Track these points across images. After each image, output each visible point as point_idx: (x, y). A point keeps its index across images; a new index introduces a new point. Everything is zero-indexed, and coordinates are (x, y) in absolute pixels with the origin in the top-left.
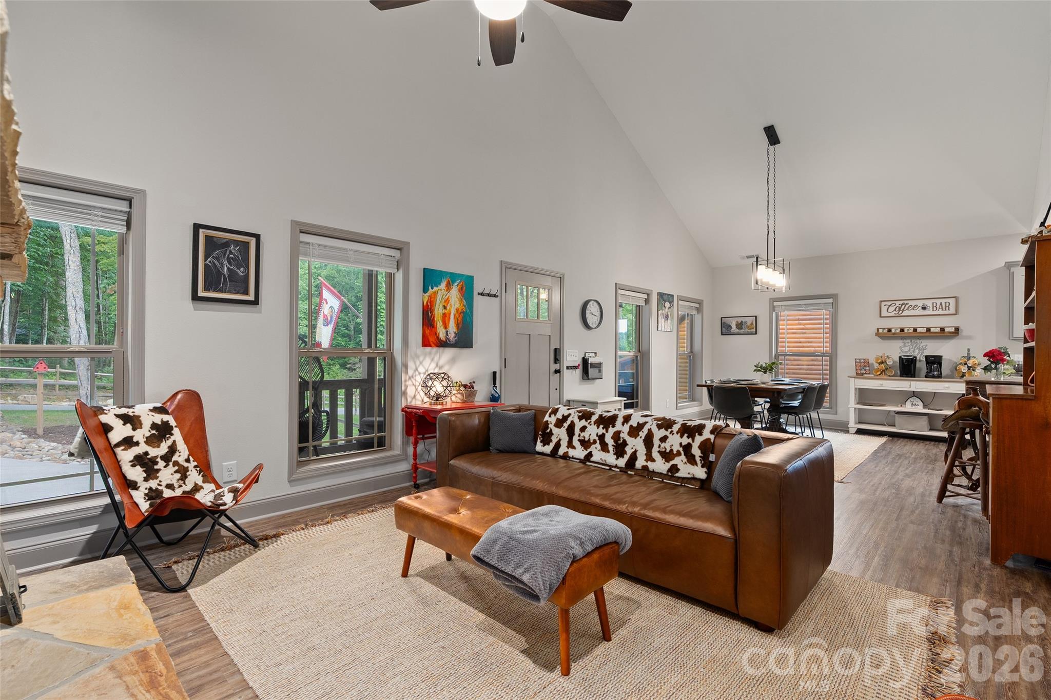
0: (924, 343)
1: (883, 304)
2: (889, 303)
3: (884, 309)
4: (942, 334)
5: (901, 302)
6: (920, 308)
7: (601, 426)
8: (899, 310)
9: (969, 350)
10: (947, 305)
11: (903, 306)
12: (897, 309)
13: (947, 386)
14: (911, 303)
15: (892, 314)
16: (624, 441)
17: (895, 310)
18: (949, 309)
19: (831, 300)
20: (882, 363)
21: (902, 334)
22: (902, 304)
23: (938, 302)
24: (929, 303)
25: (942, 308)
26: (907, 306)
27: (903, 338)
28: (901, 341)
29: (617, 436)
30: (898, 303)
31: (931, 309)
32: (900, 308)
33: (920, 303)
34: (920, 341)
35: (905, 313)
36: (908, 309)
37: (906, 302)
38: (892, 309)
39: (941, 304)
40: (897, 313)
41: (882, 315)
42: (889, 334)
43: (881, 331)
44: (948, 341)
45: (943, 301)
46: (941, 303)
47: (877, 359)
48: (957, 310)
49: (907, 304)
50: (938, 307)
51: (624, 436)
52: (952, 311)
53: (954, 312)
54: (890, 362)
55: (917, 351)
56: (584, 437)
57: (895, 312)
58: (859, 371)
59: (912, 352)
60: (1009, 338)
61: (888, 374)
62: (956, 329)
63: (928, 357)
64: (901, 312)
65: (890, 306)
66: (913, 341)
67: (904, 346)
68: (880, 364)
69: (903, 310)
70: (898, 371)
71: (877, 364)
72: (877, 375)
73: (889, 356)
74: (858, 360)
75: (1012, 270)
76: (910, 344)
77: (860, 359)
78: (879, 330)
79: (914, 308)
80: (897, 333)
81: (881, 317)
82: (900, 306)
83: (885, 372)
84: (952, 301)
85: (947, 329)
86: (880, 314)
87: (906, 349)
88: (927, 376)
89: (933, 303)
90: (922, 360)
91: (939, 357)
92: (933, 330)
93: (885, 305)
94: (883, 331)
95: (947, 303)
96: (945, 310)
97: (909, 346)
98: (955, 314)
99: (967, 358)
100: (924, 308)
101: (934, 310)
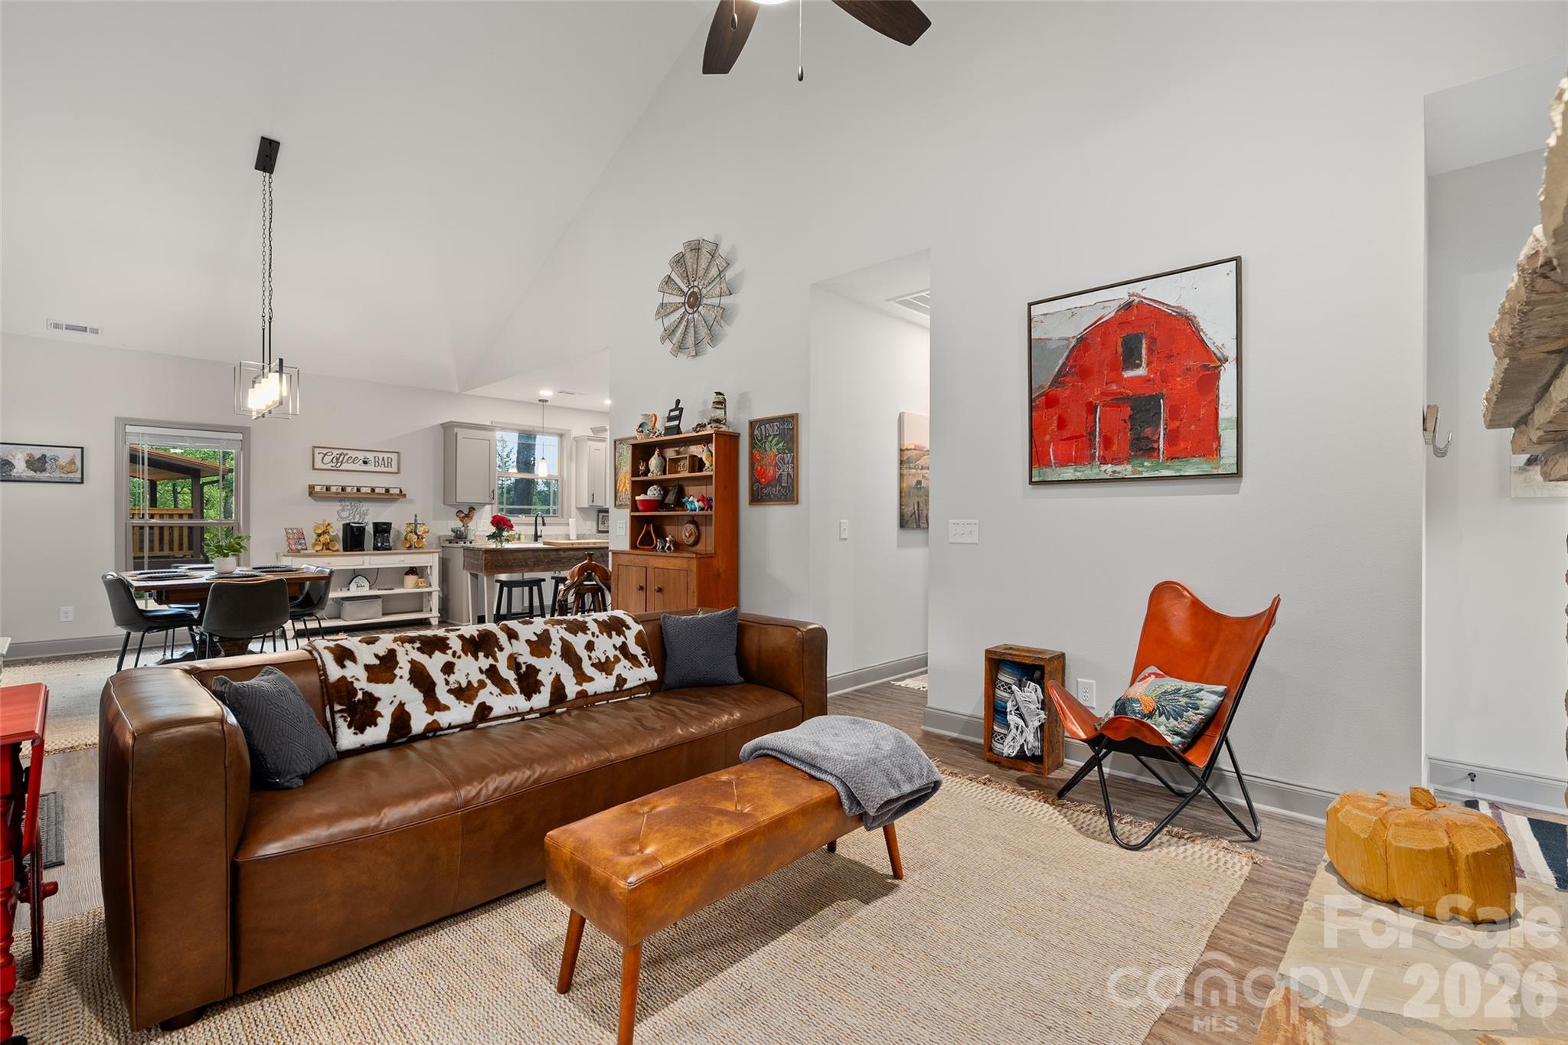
0: (365, 506)
1: (317, 451)
2: (325, 451)
3: (318, 458)
4: (387, 497)
5: (340, 452)
6: (361, 462)
7: (481, 655)
8: (337, 462)
9: (416, 516)
10: (390, 461)
11: (342, 457)
12: (334, 460)
13: (403, 559)
14: (351, 454)
15: (328, 467)
16: (530, 667)
17: (332, 461)
18: (391, 467)
19: (239, 436)
20: (324, 533)
21: (343, 494)
22: (341, 455)
23: (381, 455)
24: (370, 456)
25: (384, 464)
26: (346, 458)
27: (341, 500)
28: (339, 504)
29: (513, 663)
30: (335, 452)
31: (373, 464)
32: (338, 459)
33: (361, 455)
34: (361, 504)
35: (344, 466)
36: (347, 462)
37: (345, 452)
38: (328, 459)
39: (383, 459)
40: (334, 465)
41: (315, 467)
42: (328, 494)
43: (317, 489)
44: (390, 504)
45: (386, 455)
46: (383, 457)
47: (317, 527)
48: (399, 469)
49: (347, 454)
50: (380, 461)
51: (526, 658)
52: (394, 469)
53: (396, 471)
55: (357, 517)
56: (459, 683)
57: (331, 464)
58: (293, 547)
59: (354, 518)
60: (444, 504)
61: (330, 547)
62: (401, 491)
63: (376, 525)
64: (339, 464)
65: (325, 455)
66: (353, 503)
67: (343, 510)
68: (319, 535)
69: (342, 462)
70: (339, 546)
71: (315, 536)
72: (317, 551)
73: (329, 524)
74: (290, 531)
75: (455, 431)
76: (349, 508)
77: (291, 529)
78: (314, 488)
79: (354, 460)
80: (337, 493)
81: (314, 469)
82: (338, 456)
83: (327, 546)
84: (394, 456)
85: (392, 491)
86: (313, 465)
87: (345, 514)
88: (376, 548)
89: (375, 457)
90: (370, 529)
91: (389, 525)
92: (377, 491)
93: (319, 453)
94: (319, 490)
95: (390, 459)
96: (388, 467)
97: (349, 510)
98: (397, 473)
99: (414, 525)
100: (365, 462)
101: (376, 466)
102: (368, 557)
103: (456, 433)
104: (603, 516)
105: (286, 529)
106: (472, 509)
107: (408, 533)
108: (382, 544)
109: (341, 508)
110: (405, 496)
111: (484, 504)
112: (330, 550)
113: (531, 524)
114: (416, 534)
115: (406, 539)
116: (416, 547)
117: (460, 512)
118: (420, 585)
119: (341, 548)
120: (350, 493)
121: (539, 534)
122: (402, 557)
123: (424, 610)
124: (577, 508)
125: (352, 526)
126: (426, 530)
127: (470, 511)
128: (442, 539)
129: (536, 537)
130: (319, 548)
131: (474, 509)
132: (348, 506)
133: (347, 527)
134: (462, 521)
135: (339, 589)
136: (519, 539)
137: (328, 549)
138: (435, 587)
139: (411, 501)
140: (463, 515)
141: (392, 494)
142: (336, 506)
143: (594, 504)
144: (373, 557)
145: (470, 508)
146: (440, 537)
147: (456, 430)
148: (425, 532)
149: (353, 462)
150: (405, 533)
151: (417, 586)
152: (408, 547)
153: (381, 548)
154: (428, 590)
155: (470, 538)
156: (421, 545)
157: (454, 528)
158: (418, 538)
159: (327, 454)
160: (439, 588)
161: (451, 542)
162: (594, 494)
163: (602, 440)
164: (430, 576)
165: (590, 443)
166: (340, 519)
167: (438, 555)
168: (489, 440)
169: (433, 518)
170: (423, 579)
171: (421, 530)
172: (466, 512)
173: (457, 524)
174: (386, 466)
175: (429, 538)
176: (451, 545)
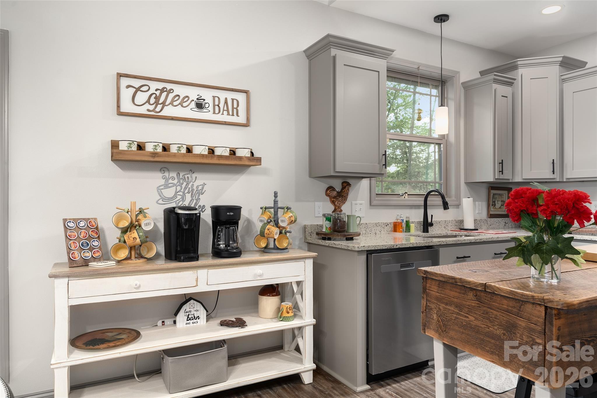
0: (199, 179)
1: (124, 82)
2: (137, 83)
3: (126, 94)
5: (161, 85)
6: (193, 105)
8: (157, 103)
9: (276, 195)
10: (235, 106)
11: (164, 94)
12: (152, 100)
13: (260, 272)
14: (179, 90)
15: (143, 110)
17: (148, 101)
18: (237, 115)
20: (132, 227)
21: (165, 157)
22: (162, 90)
23: (222, 95)
24: (207, 95)
25: (228, 110)
26: (171, 96)
27: (164, 167)
28: (159, 175)
30: (154, 86)
31: (211, 108)
32: (157, 98)
33: (193, 93)
34: (194, 176)
35: (168, 111)
36: (171, 103)
37: (169, 86)
38: (141, 97)
39: (226, 102)
40: (151, 108)
41: (122, 109)
42: (140, 156)
43: (123, 146)
44: (236, 177)
45: (230, 95)
46: (226, 99)
47: (119, 218)
48: (248, 119)
49: (171, 91)
50: (221, 106)
52: (242, 119)
53: (245, 122)
54: (147, 226)
55: (188, 197)
57: (147, 106)
58: (77, 256)
59: (183, 198)
60: (310, 176)
61: (144, 253)
62: (252, 154)
63: (216, 210)
64: (159, 107)
65: (138, 89)
66: (181, 175)
67: (166, 186)
68: (125, 231)
69: (164, 104)
70: (160, 247)
71: (118, 233)
72: (119, 262)
73: (141, 211)
74: (71, 225)
76: (176, 181)
77: (75, 220)
78: (118, 146)
79: (183, 101)
80: (154, 154)
81: (121, 114)
82: (158, 93)
83: (137, 251)
84: (241, 98)
85: (239, 153)
86: (118, 107)
87: (169, 193)
88: (217, 253)
89: (214, 97)
90: (207, 217)
91: (236, 210)
92: (218, 152)
93: (128, 87)
94: (126, 149)
95: (235, 102)
96: (233, 115)
97: (174, 185)
98: (246, 125)
99: (272, 210)
100: (200, 106)
101: (216, 113)
102: (205, 271)
103: (334, 58)
104: (494, 194)
105: (65, 220)
106: (346, 185)
107: (265, 225)
108: (228, 245)
109: (163, 182)
110: (259, 160)
111: (360, 177)
112: (142, 257)
113: (417, 207)
114: (277, 225)
115: (262, 234)
116: (276, 248)
117: (331, 188)
118: (285, 314)
119: (162, 252)
120: (175, 155)
121: (429, 220)
122: (258, 269)
123: (286, 347)
124: (467, 184)
125: (178, 214)
126: (293, 219)
127: (343, 188)
128: (308, 230)
129: (426, 225)
130: (124, 254)
131: (349, 184)
132: (173, 178)
133: (170, 215)
134: (333, 202)
135: (160, 323)
136: (408, 228)
137: (140, 256)
138: (308, 319)
139: (265, 172)
140: (335, 193)
141: (240, 158)
142: (156, 179)
143: (502, 177)
144: (212, 271)
145: (343, 183)
146: (305, 227)
147: (334, 52)
148: (291, 222)
149: (181, 104)
150: (261, 224)
151: (279, 315)
152: (266, 250)
153: (224, 254)
154: (295, 323)
155: (353, 229)
156: (285, 245)
157: (324, 215)
158: (281, 233)
159: (141, 89)
160: (314, 321)
161: (325, 237)
162: (502, 160)
163: (510, 83)
164: (298, 297)
165: (495, 86)
166: (161, 202)
167: (310, 263)
168: (379, 72)
169: (298, 199)
170: (287, 304)
171: (284, 219)
172: (338, 188)
173: (329, 208)
174: (231, 113)
175: (295, 232)
176: (327, 243)
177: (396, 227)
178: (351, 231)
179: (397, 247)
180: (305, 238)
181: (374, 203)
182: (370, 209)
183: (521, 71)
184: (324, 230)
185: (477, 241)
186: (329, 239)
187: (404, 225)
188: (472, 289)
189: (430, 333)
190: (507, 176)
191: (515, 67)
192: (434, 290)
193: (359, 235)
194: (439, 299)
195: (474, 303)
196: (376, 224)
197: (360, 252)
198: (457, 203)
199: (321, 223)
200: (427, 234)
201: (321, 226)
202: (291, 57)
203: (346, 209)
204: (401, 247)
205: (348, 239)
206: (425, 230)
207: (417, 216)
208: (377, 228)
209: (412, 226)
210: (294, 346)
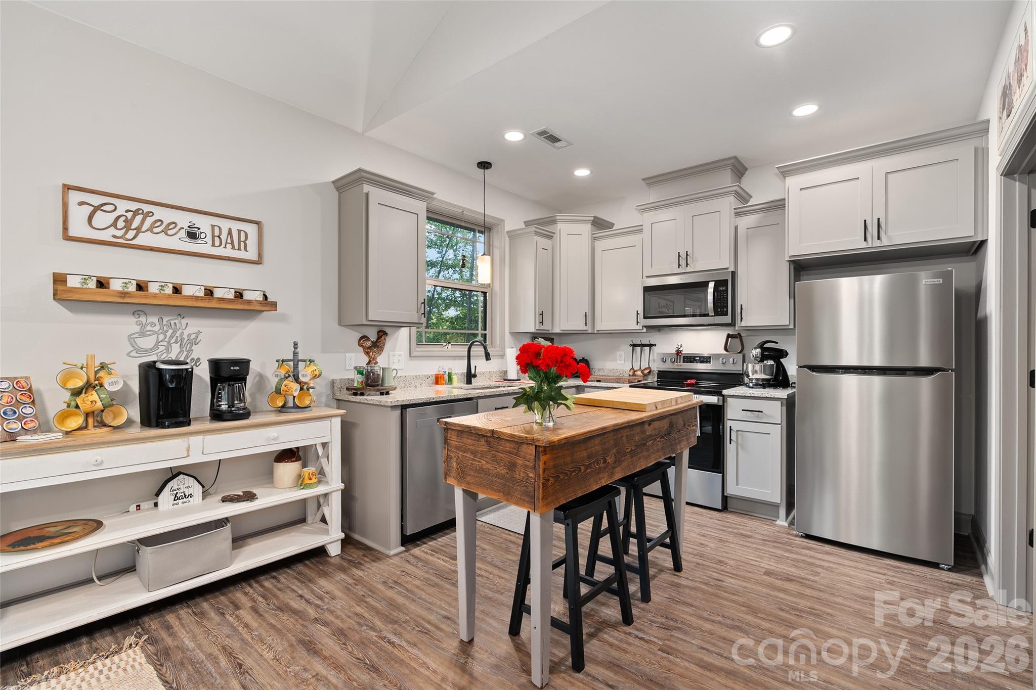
0: (192, 326)
1: (75, 197)
2: (97, 200)
3: (78, 213)
4: (238, 307)
5: (134, 206)
6: (183, 234)
8: (128, 227)
9: (296, 345)
10: (243, 238)
11: (139, 218)
12: (121, 224)
14: (160, 213)
15: (106, 236)
17: (114, 224)
18: (246, 249)
20: (88, 386)
21: (140, 298)
22: (136, 213)
23: (225, 225)
24: (204, 224)
25: (232, 243)
26: (149, 221)
27: (139, 310)
28: (132, 320)
30: (123, 206)
31: (209, 239)
32: (128, 222)
33: (184, 220)
34: (184, 321)
35: (144, 239)
36: (150, 229)
37: (146, 208)
38: (102, 219)
39: (230, 233)
40: (120, 233)
41: (72, 233)
42: (101, 295)
44: (244, 324)
45: (235, 226)
46: (230, 230)
47: (67, 376)
48: (260, 255)
49: (150, 214)
50: (224, 237)
52: (252, 255)
53: (255, 258)
54: (112, 384)
55: (176, 349)
57: (112, 231)
59: (168, 349)
60: (340, 324)
61: (108, 419)
62: (265, 297)
63: (216, 365)
64: (131, 234)
65: (97, 208)
66: (165, 320)
67: (142, 334)
68: (77, 393)
69: (138, 229)
70: (134, 412)
71: (67, 396)
72: (67, 433)
73: (103, 367)
75: (365, 190)
76: (157, 328)
78: (65, 281)
79: (168, 228)
80: (124, 294)
81: (67, 238)
82: (129, 215)
83: (96, 418)
84: (251, 230)
85: (247, 296)
86: (65, 229)
87: (147, 342)
88: (217, 415)
89: (213, 226)
90: (203, 373)
91: (244, 364)
92: (218, 293)
93: (81, 203)
94: (79, 286)
95: (243, 234)
96: (239, 249)
97: (154, 333)
98: (258, 262)
99: (291, 363)
100: (192, 235)
101: (216, 245)
102: (199, 438)
103: (367, 195)
106: (382, 334)
107: (282, 380)
108: (231, 405)
109: (137, 329)
110: (274, 305)
111: (398, 325)
112: (105, 425)
113: (461, 357)
114: (297, 379)
115: (278, 391)
116: (296, 407)
117: (364, 338)
118: (307, 481)
119: (136, 416)
120: (155, 296)
121: (473, 372)
122: (272, 432)
123: (310, 519)
124: (512, 334)
125: (160, 370)
126: (317, 373)
127: (379, 338)
128: (337, 385)
129: (470, 377)
130: (75, 422)
131: (385, 334)
132: (153, 324)
133: (149, 371)
134: (367, 353)
135: (133, 508)
136: (450, 380)
137: (102, 425)
138: (335, 484)
139: (284, 318)
140: (369, 344)
141: (249, 302)
142: (127, 324)
143: (542, 327)
144: (209, 438)
145: (379, 332)
146: (333, 382)
147: (366, 188)
148: (315, 377)
149: (165, 231)
150: (276, 380)
151: (300, 482)
152: (283, 409)
153: (225, 417)
154: (320, 490)
155: (389, 383)
156: (307, 402)
157: (356, 368)
158: (302, 389)
159: (102, 208)
160: (342, 486)
161: (356, 392)
162: (542, 312)
163: (550, 236)
164: (323, 461)
165: (537, 238)
166: (134, 354)
167: (337, 422)
168: (417, 214)
169: (324, 350)
170: (311, 469)
171: (305, 373)
172: (373, 338)
173: (362, 360)
174: (236, 247)
175: (320, 388)
176: (359, 398)
177: (438, 380)
178: (386, 385)
179: (434, 400)
180: (334, 394)
181: (414, 353)
182: (410, 360)
183: (560, 226)
184: (356, 385)
185: (515, 391)
186: (362, 394)
187: (446, 377)
188: (483, 436)
189: (451, 481)
190: (547, 327)
191: (553, 222)
192: (454, 439)
193: (395, 389)
194: (458, 448)
195: (485, 449)
196: (416, 377)
197: (394, 407)
198: (501, 353)
199: (352, 377)
200: (470, 385)
201: (353, 380)
202: (318, 188)
203: (382, 360)
204: (438, 400)
205: (382, 394)
206: (469, 382)
207: (459, 367)
208: (418, 381)
209: (455, 378)
210: (319, 517)
